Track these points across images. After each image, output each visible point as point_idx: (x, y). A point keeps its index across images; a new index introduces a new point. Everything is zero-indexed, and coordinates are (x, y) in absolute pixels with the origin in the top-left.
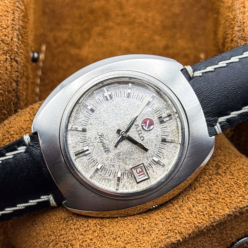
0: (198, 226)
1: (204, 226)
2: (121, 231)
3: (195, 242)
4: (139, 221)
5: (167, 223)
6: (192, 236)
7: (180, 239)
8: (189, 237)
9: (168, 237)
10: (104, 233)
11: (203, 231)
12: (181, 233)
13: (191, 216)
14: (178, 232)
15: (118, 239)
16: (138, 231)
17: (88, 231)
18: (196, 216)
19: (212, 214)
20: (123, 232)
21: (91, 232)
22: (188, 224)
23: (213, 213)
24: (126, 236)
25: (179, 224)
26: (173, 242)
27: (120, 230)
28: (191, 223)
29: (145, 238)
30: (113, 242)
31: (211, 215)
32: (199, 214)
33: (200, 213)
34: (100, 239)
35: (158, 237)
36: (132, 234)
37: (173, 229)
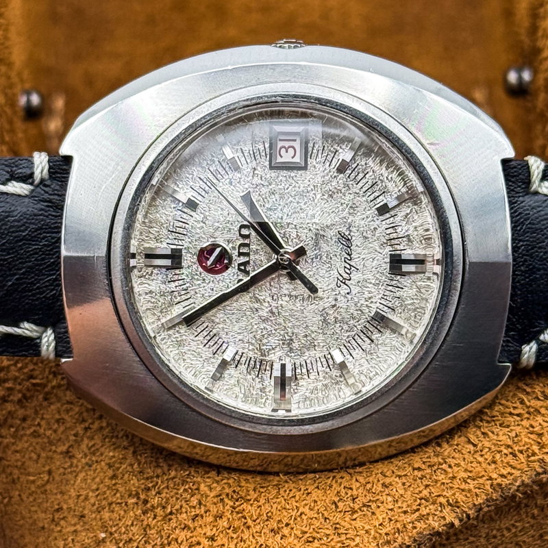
0: (500, 485)
1: (517, 484)
2: (291, 511)
3: (495, 532)
4: (339, 481)
5: (415, 480)
6: (486, 513)
7: (453, 520)
8: (478, 515)
9: (421, 518)
10: (245, 518)
11: (514, 496)
12: (455, 505)
13: (480, 459)
14: (448, 501)
15: (286, 531)
16: (337, 507)
17: (202, 517)
18: (493, 457)
19: (537, 451)
20: (296, 511)
21: (210, 519)
22: (474, 480)
23: (539, 449)
24: (305, 521)
25: (450, 481)
26: (435, 530)
27: (288, 507)
28: (481, 477)
29: (358, 524)
30: (271, 540)
31: (534, 454)
32: (501, 451)
33: (502, 448)
34: (235, 536)
35: (393, 518)
36: (323, 514)
37: (433, 495)
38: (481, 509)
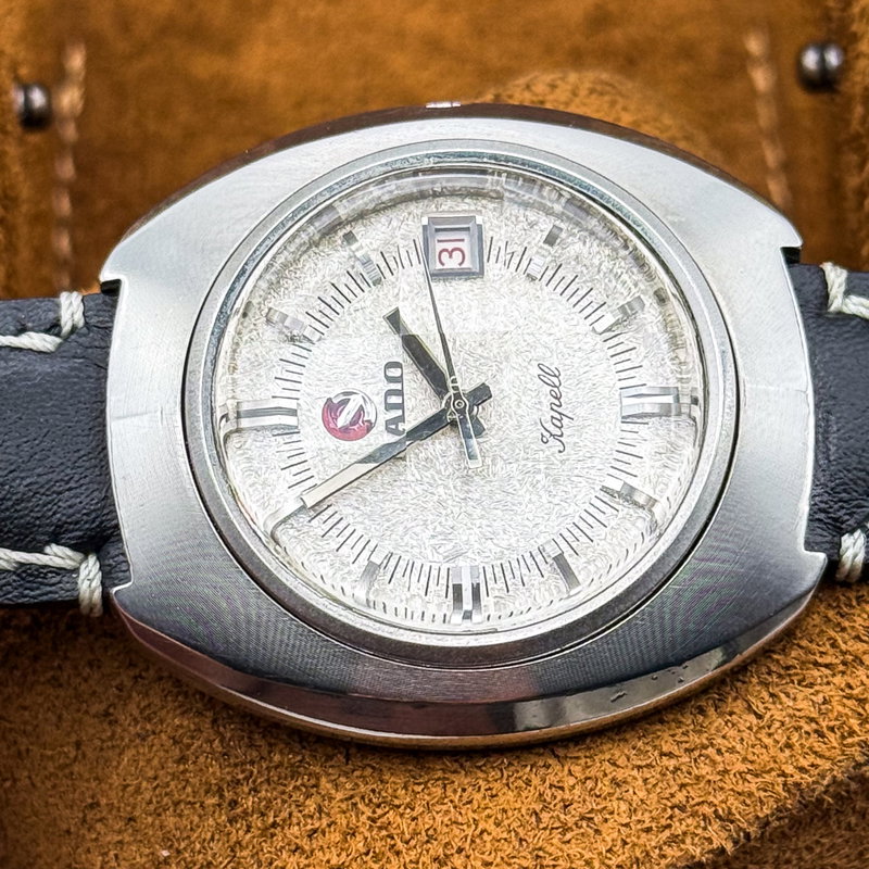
0: (797, 785)
1: (825, 782)
2: (465, 827)
3: (788, 855)
4: (543, 771)
5: (664, 775)
6: (776, 828)
7: (724, 843)
8: (763, 833)
9: (674, 840)
10: (393, 838)
11: (820, 801)
12: (726, 819)
13: (767, 741)
14: (716, 812)
15: (458, 861)
16: (539, 820)
17: (324, 833)
18: (789, 738)
19: (856, 728)
20: (473, 826)
21: (337, 837)
22: (757, 776)
23: (861, 725)
24: (488, 845)
25: (719, 777)
26: (697, 860)
27: (460, 820)
28: (769, 772)
29: (573, 849)
31: (852, 733)
32: (801, 728)
33: (802, 723)
35: (628, 840)
36: (517, 834)
37: (692, 803)
38: (767, 823)
